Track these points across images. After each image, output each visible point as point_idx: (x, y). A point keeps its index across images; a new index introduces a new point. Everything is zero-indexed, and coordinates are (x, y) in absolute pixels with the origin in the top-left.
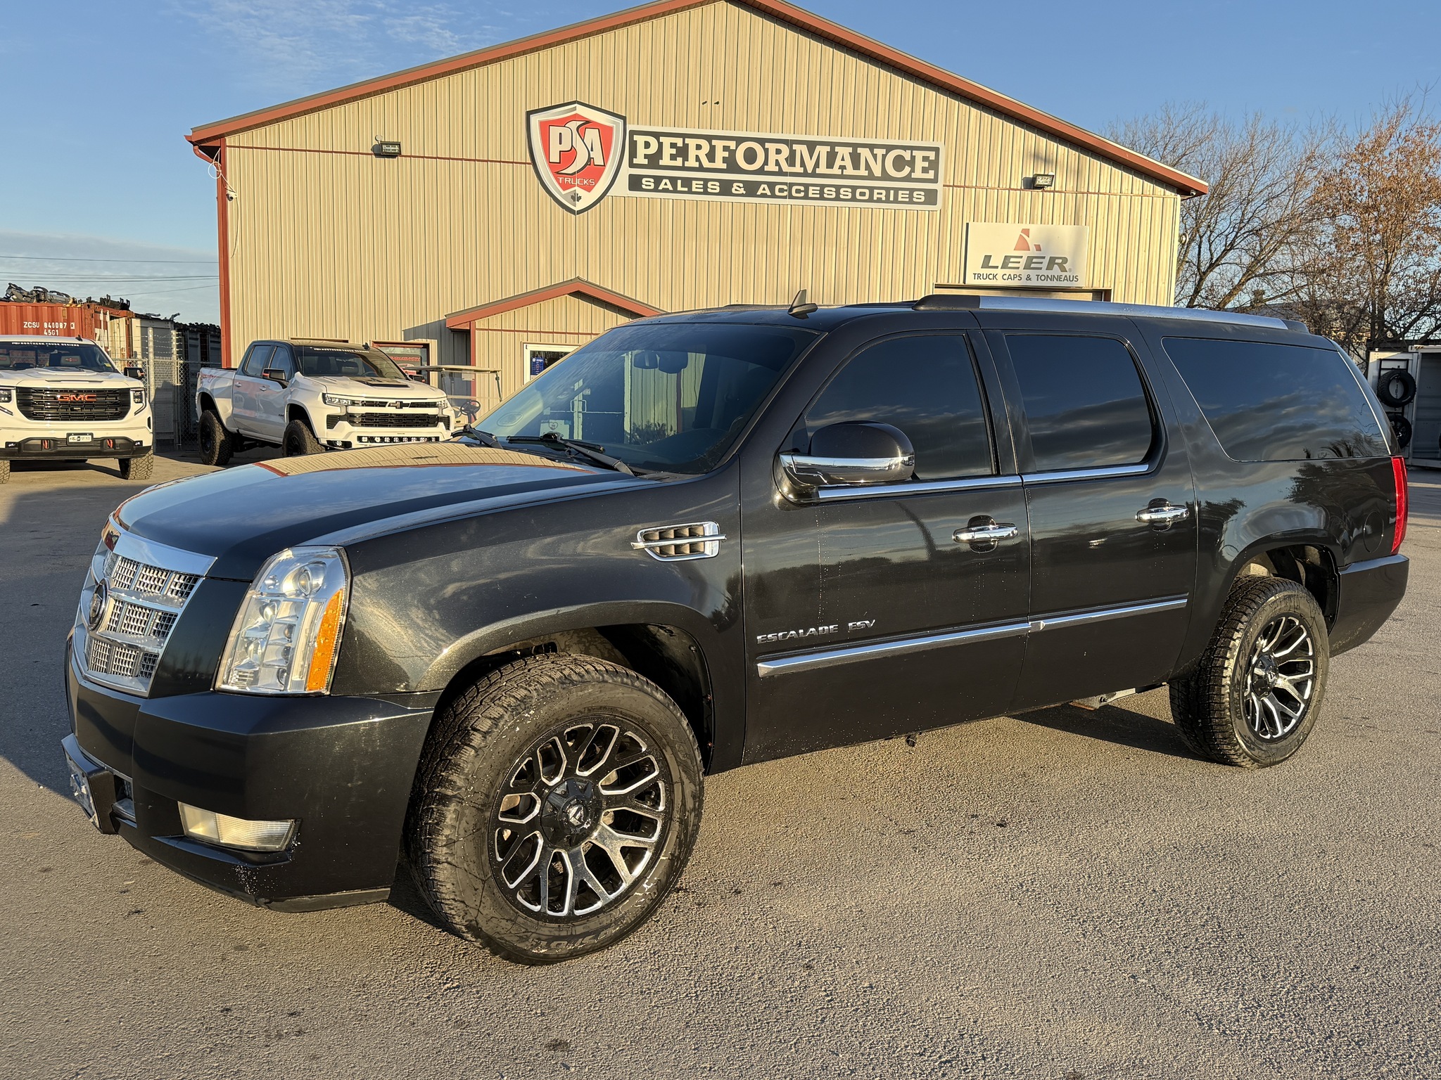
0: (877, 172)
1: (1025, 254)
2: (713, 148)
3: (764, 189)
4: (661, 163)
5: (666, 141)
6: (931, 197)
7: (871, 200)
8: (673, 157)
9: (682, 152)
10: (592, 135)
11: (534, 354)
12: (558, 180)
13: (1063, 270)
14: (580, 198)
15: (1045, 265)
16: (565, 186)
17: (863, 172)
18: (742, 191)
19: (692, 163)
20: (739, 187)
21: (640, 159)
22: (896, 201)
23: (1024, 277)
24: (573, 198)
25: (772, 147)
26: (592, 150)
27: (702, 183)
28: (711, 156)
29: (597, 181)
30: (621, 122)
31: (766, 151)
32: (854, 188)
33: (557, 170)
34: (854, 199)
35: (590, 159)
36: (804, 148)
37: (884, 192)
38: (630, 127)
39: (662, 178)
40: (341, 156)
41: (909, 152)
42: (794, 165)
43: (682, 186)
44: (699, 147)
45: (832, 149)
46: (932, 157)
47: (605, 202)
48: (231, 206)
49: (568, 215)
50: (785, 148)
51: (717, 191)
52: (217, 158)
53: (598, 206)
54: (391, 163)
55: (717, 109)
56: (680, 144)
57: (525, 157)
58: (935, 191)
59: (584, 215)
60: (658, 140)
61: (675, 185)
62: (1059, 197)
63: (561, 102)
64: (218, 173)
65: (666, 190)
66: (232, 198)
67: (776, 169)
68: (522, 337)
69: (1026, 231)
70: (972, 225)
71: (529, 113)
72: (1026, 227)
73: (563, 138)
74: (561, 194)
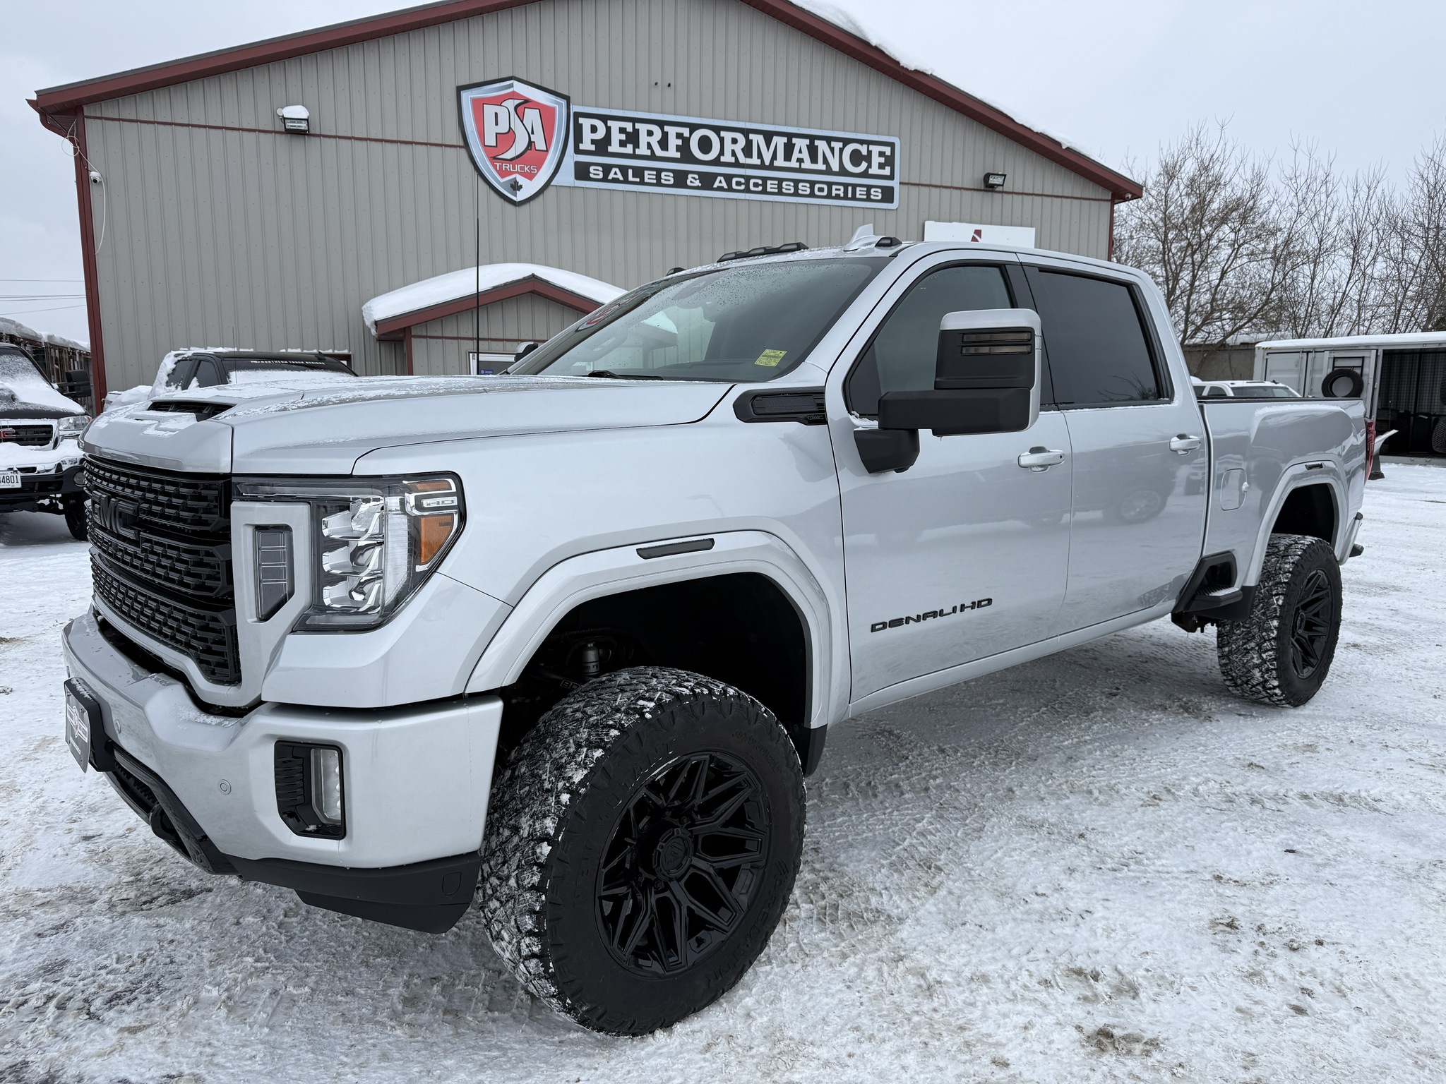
0: (835, 167)
2: (665, 135)
4: (610, 149)
5: (615, 126)
6: (888, 195)
7: (829, 196)
9: (633, 138)
10: (532, 116)
12: (495, 167)
14: (521, 187)
16: (503, 173)
18: (697, 183)
19: (643, 150)
20: (694, 178)
22: (854, 198)
24: (512, 186)
25: (727, 137)
26: (533, 133)
27: (655, 173)
28: (664, 144)
29: (539, 169)
30: (564, 102)
32: (812, 183)
33: (493, 156)
34: (812, 194)
35: (531, 143)
36: (761, 139)
37: (842, 188)
38: (574, 109)
39: (611, 166)
40: (235, 132)
41: (865, 146)
42: (751, 156)
43: (633, 176)
44: (650, 133)
45: (790, 140)
46: (888, 153)
47: (550, 192)
48: (94, 191)
49: (508, 206)
50: (741, 138)
51: (672, 182)
52: (73, 130)
53: (541, 197)
54: (298, 142)
55: (669, 92)
56: (630, 129)
57: (455, 139)
58: (892, 188)
59: (527, 206)
60: (606, 124)
61: (625, 175)
62: (1008, 198)
63: (496, 77)
64: (75, 150)
65: (615, 181)
66: (95, 181)
67: (732, 160)
68: (468, 345)
69: (978, 232)
70: (928, 224)
71: (460, 89)
72: (978, 227)
73: (499, 118)
74: (499, 182)
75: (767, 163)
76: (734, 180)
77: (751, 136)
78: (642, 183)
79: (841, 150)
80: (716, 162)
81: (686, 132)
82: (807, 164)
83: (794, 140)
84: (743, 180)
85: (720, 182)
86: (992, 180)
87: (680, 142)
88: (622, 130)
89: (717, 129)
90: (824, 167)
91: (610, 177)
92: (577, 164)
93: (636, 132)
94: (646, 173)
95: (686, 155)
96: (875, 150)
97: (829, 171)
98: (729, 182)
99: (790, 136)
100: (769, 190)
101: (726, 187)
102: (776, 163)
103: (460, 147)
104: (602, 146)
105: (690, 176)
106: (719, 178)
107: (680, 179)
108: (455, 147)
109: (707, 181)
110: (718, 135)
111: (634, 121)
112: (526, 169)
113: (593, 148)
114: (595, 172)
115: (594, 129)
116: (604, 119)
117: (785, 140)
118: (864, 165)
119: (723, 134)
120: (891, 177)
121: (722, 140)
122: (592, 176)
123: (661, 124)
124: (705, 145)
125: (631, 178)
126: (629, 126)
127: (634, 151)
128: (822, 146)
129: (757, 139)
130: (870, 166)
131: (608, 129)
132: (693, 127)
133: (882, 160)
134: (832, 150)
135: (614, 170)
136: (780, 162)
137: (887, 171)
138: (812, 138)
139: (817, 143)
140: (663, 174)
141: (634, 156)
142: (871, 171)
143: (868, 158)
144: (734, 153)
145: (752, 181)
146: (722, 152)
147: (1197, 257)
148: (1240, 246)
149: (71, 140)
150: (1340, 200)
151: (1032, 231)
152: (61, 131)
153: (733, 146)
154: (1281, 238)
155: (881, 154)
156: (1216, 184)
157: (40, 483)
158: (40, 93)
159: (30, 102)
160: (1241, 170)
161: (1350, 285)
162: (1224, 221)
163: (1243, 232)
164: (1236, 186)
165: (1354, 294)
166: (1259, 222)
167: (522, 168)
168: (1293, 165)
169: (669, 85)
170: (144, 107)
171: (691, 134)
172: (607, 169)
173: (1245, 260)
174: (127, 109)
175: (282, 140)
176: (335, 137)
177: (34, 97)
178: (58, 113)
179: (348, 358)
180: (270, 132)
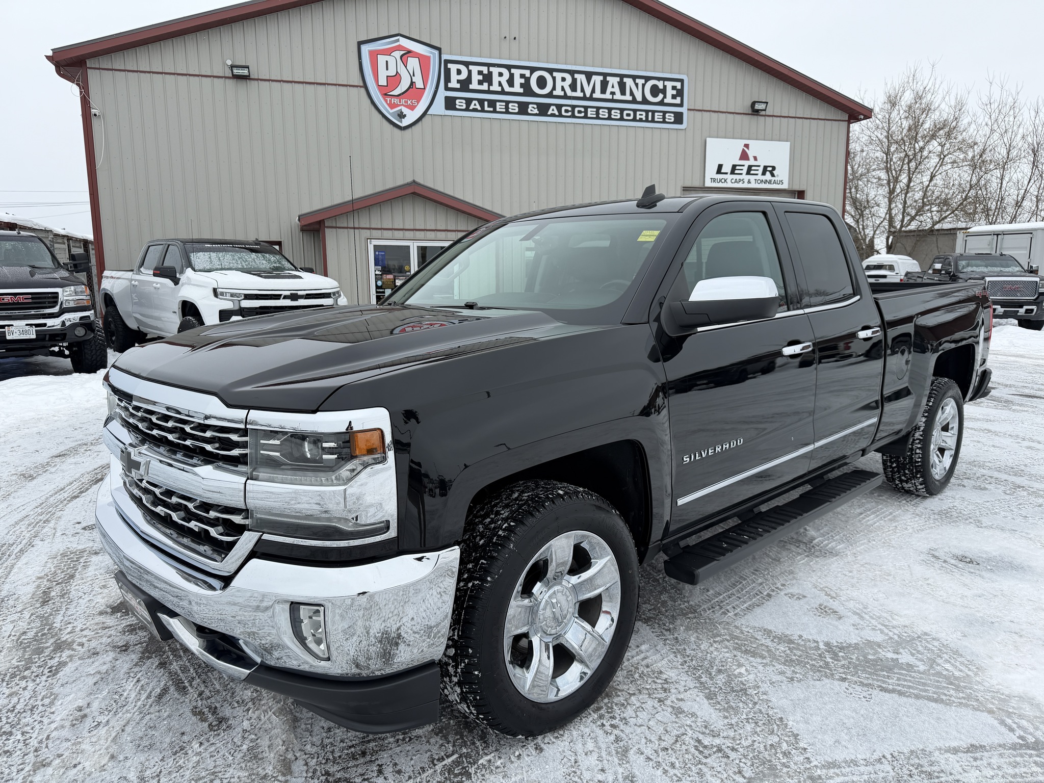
0: (639, 98)
1: (747, 163)
2: (512, 76)
4: (471, 87)
5: (474, 69)
6: (679, 118)
7: (634, 120)
8: (480, 83)
9: (488, 78)
10: (413, 63)
11: (377, 248)
12: (386, 101)
13: (773, 175)
14: (405, 116)
15: (760, 172)
16: (392, 106)
17: (628, 97)
18: (536, 111)
19: (495, 87)
20: (534, 108)
21: (454, 84)
22: (653, 121)
23: (746, 181)
24: (399, 115)
25: (558, 76)
26: (414, 75)
27: (504, 104)
28: (511, 82)
29: (418, 102)
30: (437, 52)
32: (622, 111)
33: (385, 93)
34: (622, 119)
35: (412, 83)
36: (583, 77)
37: (644, 113)
38: (444, 57)
39: (472, 100)
40: (196, 78)
41: (662, 82)
42: (576, 91)
43: (488, 107)
44: (501, 74)
45: (605, 78)
46: (679, 87)
47: (426, 119)
48: (95, 123)
49: (396, 130)
50: (568, 77)
51: (517, 111)
52: (79, 78)
53: (420, 123)
54: (242, 84)
55: (515, 44)
56: (486, 72)
57: (358, 81)
58: (681, 114)
59: (410, 130)
60: (468, 68)
61: (482, 106)
62: (769, 119)
63: (387, 34)
64: (81, 93)
65: (475, 110)
66: (95, 115)
67: (562, 94)
68: (366, 233)
69: (747, 146)
70: (708, 139)
71: (360, 43)
72: (747, 142)
73: (389, 65)
74: (389, 112)
75: (588, 95)
76: (564, 108)
77: (576, 76)
78: (495, 111)
79: (644, 85)
80: (550, 95)
81: (527, 73)
82: (618, 96)
83: (608, 78)
84: (570, 109)
85: (553, 110)
86: (757, 107)
87: (523, 81)
88: (480, 73)
89: (550, 71)
90: (630, 98)
91: (471, 108)
92: (446, 98)
93: (490, 73)
94: (498, 104)
95: (528, 91)
96: (669, 84)
97: (634, 101)
98: (559, 110)
99: (605, 75)
100: (589, 115)
101: (557, 114)
102: (595, 96)
103: (361, 87)
104: (465, 85)
105: (530, 106)
106: (552, 107)
107: (523, 109)
108: (357, 86)
109: (543, 110)
110: (552, 75)
111: (489, 65)
112: (409, 102)
113: (458, 86)
114: (460, 104)
115: (459, 72)
116: (467, 64)
117: (601, 78)
118: (661, 96)
119: (555, 74)
120: (681, 105)
121: (554, 79)
122: (457, 107)
123: (509, 67)
124: (542, 82)
125: (486, 108)
126: (485, 70)
127: (489, 88)
128: (629, 82)
129: (581, 78)
130: (665, 97)
131: (470, 72)
132: (533, 70)
133: (674, 92)
134: (637, 85)
135: (474, 102)
137: (678, 100)
138: (622, 76)
139: (625, 80)
140: (510, 105)
141: (489, 92)
142: (666, 101)
143: (664, 91)
144: (563, 89)
145: (577, 109)
146: (554, 88)
147: (913, 164)
148: (945, 156)
149: (78, 85)
150: (1025, 120)
151: (787, 145)
152: (70, 79)
153: (562, 83)
154: (978, 150)
155: (674, 88)
156: (927, 110)
157: (50, 335)
158: (55, 51)
159: (47, 57)
160: (947, 99)
161: (1031, 184)
162: (933, 137)
163: (948, 145)
164: (943, 111)
165: (1033, 190)
166: (960, 138)
167: (406, 102)
168: (988, 95)
169: (515, 38)
170: (129, 60)
171: (531, 74)
172: (469, 101)
173: (949, 166)
174: (118, 61)
175: (231, 83)
176: (269, 80)
177: (50, 53)
178: (68, 65)
179: (279, 244)
180: (221, 77)
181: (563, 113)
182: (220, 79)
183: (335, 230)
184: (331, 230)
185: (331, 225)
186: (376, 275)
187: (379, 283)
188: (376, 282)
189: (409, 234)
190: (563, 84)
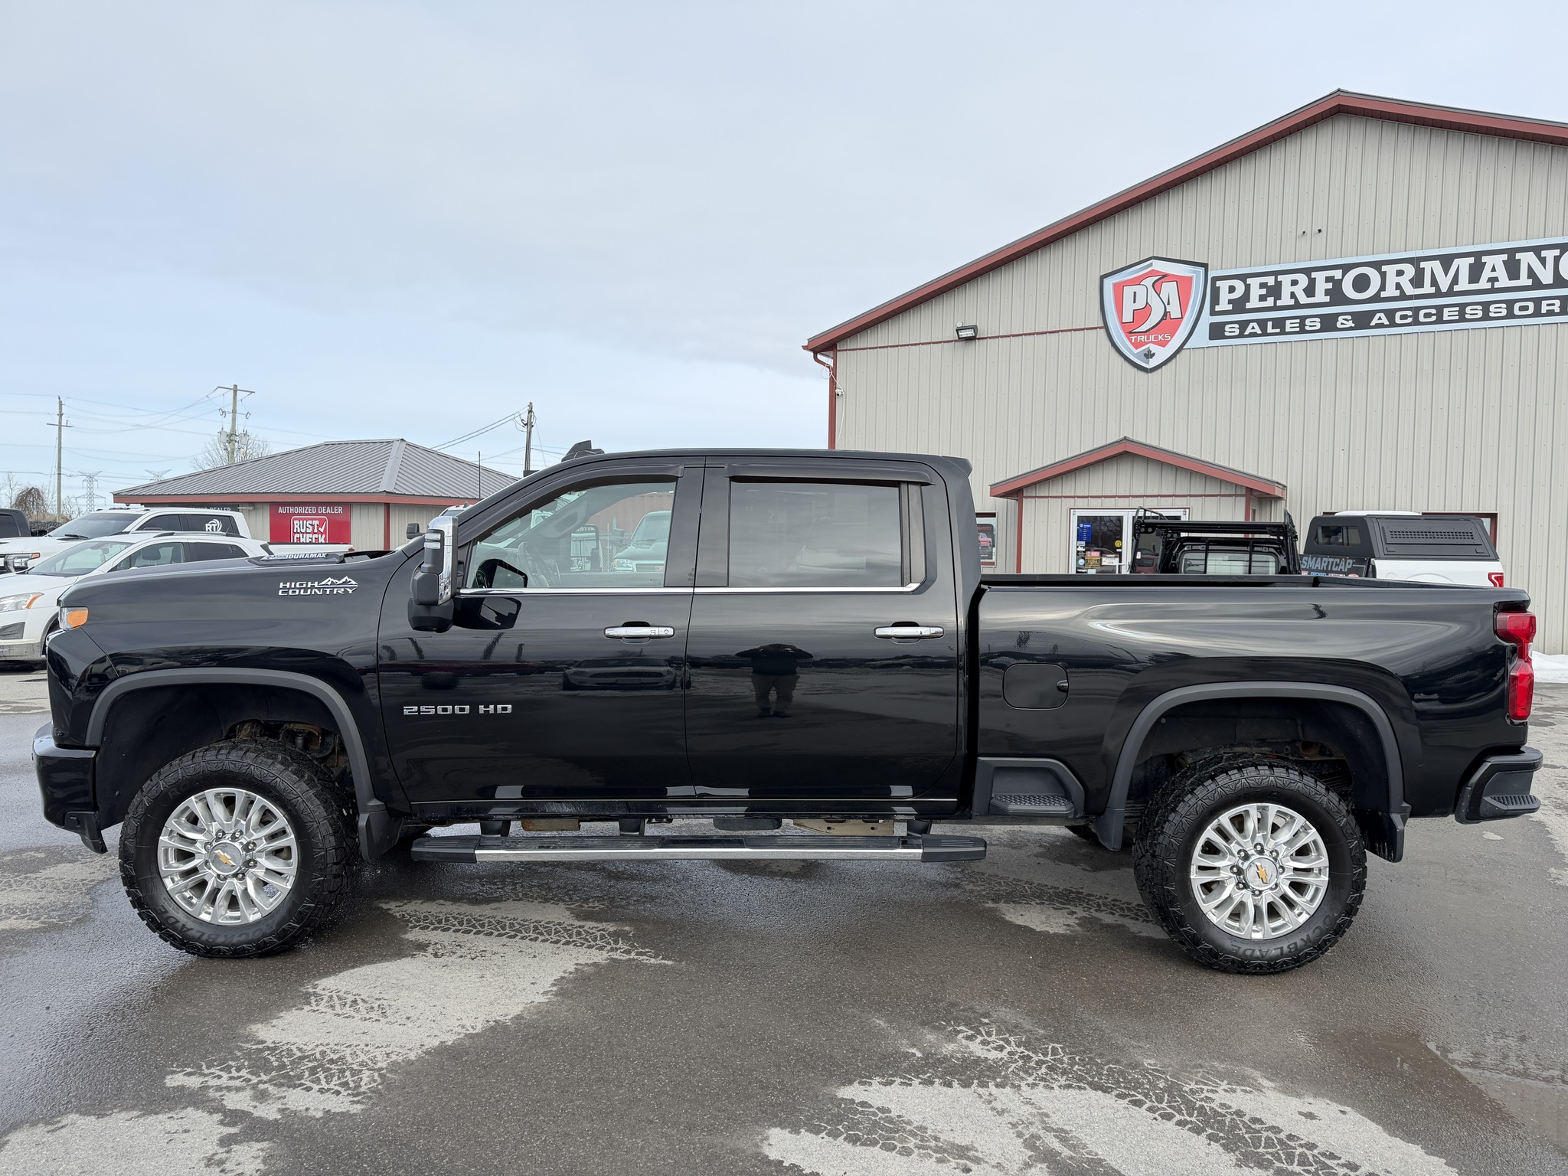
0: (1546, 277)
2: (1312, 282)
3: (1380, 319)
4: (1248, 306)
5: (1254, 283)
7: (1537, 313)
8: (1262, 298)
9: (1275, 291)
10: (1169, 289)
11: (1081, 520)
12: (1130, 340)
14: (1154, 354)
16: (1137, 345)
17: (1524, 280)
18: (1351, 324)
19: (1286, 301)
20: (1346, 320)
21: (1224, 305)
24: (1146, 355)
25: (1390, 270)
26: (1169, 304)
27: (1298, 321)
28: (1310, 291)
29: (1173, 336)
30: (1202, 270)
31: (1383, 275)
32: (1510, 304)
33: (1130, 330)
34: (1511, 315)
35: (1166, 313)
36: (1436, 265)
37: (1557, 303)
39: (1248, 322)
42: (1422, 286)
43: (1273, 328)
44: (1294, 283)
45: (1477, 260)
47: (1182, 356)
48: (839, 401)
49: (1142, 373)
50: (1408, 269)
51: (1318, 326)
52: (830, 361)
53: (1174, 361)
54: (972, 345)
55: (1319, 239)
56: (1271, 283)
57: (1097, 321)
59: (1160, 370)
60: (1245, 282)
61: (1263, 328)
63: (1137, 261)
64: (830, 375)
65: (1253, 335)
66: (838, 393)
67: (1397, 293)
68: (1070, 503)
71: (1102, 278)
73: (1138, 296)
74: (1133, 353)
75: (1444, 289)
76: (1398, 315)
77: (1423, 265)
78: (1283, 332)
80: (1376, 299)
82: (1504, 282)
83: (1484, 259)
84: (1410, 313)
87: (1330, 286)
88: (1262, 285)
89: (1377, 265)
90: (1529, 282)
91: (1246, 333)
92: (1212, 325)
93: (1279, 284)
94: (1288, 322)
95: (1336, 295)
97: (1537, 285)
98: (1391, 318)
99: (1478, 255)
100: (1445, 318)
101: (1387, 323)
102: (1456, 288)
103: (1100, 328)
105: (1341, 318)
106: (1378, 315)
107: (1329, 323)
108: (1096, 328)
109: (1362, 321)
110: (1379, 270)
111: (1276, 274)
112: (1160, 337)
113: (1230, 307)
114: (1232, 330)
115: (1232, 289)
116: (1243, 278)
117: (1472, 260)
119: (1384, 268)
122: (1227, 334)
123: (1307, 271)
124: (1361, 283)
125: (1270, 330)
126: (1270, 280)
127: (1275, 303)
128: (1527, 259)
129: (1431, 266)
131: (1248, 287)
132: (1346, 268)
135: (1251, 325)
136: (1464, 284)
138: (1511, 252)
139: (1518, 256)
140: (1307, 322)
141: (1275, 308)
144: (1398, 286)
145: (1422, 313)
146: (1383, 287)
149: (828, 368)
152: (823, 362)
153: (1397, 279)
158: (810, 341)
159: (805, 348)
167: (1157, 338)
169: (1320, 231)
170: (871, 338)
171: (1343, 277)
174: (862, 341)
175: (959, 346)
176: (997, 337)
177: (806, 344)
178: (822, 350)
179: (993, 515)
180: (951, 341)
181: (1398, 320)
182: (950, 343)
183: (1033, 500)
184: (1029, 499)
185: (1030, 495)
186: (1078, 552)
187: (1082, 562)
188: (1077, 560)
189: (1122, 502)
190: (1399, 279)
